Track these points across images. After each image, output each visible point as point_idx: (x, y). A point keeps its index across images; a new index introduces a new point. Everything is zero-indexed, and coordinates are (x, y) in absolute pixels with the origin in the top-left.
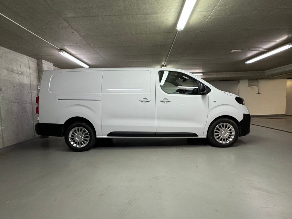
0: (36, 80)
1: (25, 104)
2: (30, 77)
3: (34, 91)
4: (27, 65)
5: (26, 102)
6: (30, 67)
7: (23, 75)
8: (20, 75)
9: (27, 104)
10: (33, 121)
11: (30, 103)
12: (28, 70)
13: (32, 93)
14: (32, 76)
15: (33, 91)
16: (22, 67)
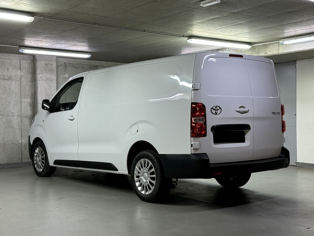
0: (30, 83)
1: (12, 116)
2: (20, 81)
3: (26, 100)
4: (18, 66)
5: (13, 114)
6: (22, 67)
7: (10, 80)
8: (7, 81)
9: (13, 116)
10: (21, 140)
11: (18, 116)
12: (19, 73)
13: (23, 103)
14: (23, 79)
15: (25, 98)
16: (10, 70)
